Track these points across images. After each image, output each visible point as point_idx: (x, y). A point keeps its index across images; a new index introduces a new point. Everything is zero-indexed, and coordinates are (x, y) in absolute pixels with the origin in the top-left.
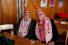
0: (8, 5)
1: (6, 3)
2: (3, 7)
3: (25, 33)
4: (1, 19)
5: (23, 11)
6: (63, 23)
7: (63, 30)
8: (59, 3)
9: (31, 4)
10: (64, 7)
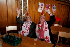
0: (12, 10)
1: (11, 8)
2: (8, 11)
3: (27, 32)
4: (7, 21)
5: (25, 16)
6: (56, 25)
7: (56, 31)
8: (53, 9)
9: (31, 9)
10: (57, 12)
